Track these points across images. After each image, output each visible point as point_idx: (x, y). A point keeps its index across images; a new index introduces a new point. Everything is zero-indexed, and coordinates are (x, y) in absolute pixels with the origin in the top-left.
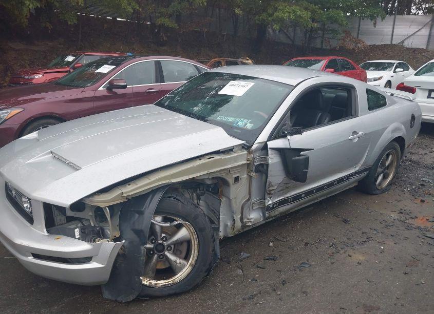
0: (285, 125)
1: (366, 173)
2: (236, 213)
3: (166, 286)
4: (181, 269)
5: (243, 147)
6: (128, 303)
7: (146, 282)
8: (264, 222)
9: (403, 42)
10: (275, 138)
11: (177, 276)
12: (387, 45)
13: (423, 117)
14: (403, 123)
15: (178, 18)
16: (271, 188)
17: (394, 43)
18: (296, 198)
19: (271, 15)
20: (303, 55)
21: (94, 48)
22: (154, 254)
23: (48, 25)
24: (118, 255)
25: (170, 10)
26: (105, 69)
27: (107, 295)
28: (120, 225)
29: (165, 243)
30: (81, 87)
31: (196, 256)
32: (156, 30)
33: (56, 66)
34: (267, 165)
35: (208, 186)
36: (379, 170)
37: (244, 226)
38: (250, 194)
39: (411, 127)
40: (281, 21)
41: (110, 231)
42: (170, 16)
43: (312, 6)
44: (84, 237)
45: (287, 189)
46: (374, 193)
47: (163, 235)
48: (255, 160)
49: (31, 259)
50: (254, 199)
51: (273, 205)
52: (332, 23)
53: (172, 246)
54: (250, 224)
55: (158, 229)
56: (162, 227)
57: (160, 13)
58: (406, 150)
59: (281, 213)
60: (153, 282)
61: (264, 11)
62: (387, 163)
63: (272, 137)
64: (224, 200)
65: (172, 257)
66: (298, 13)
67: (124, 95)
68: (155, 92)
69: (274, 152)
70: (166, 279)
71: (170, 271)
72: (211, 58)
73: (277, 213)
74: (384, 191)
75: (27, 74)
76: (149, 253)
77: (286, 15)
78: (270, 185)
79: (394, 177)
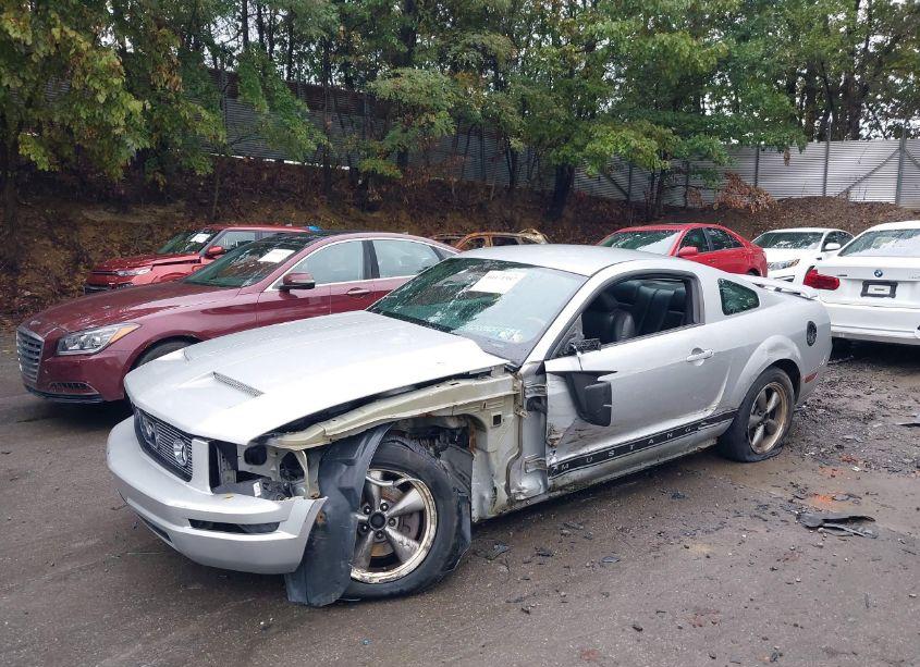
0: (574, 336)
1: (728, 422)
2: (497, 476)
3: (387, 582)
4: (410, 555)
5: (507, 370)
6: (329, 607)
7: (356, 574)
8: (546, 497)
9: (847, 192)
10: (558, 356)
11: (403, 566)
12: (815, 198)
13: (833, 329)
14: (795, 339)
15: (402, 159)
16: (553, 437)
17: (830, 193)
18: (601, 456)
19: (580, 148)
20: (647, 222)
21: (241, 218)
22: (367, 531)
23: (159, 177)
24: (315, 526)
25: (387, 145)
26: (275, 256)
27: (295, 595)
28: (319, 482)
29: (386, 514)
30: (236, 287)
31: (433, 534)
32: (360, 182)
33: (173, 252)
34: (546, 398)
35: (453, 431)
36: (754, 419)
37: (511, 501)
38: (520, 445)
39: (810, 345)
40: (598, 158)
41: (305, 487)
42: (387, 155)
43: (660, 129)
44: (268, 494)
45: (583, 440)
46: (748, 458)
47: (383, 501)
48: (527, 391)
49: (189, 530)
50: (528, 456)
51: (560, 466)
52: (701, 159)
53: (397, 519)
54: (522, 497)
55: (375, 490)
56: (381, 487)
57: (367, 150)
58: (803, 385)
59: (574, 483)
60: (368, 575)
61: (567, 140)
62: (770, 407)
63: (551, 355)
64: (477, 455)
65: (396, 536)
66: (633, 144)
67: (306, 301)
68: (363, 294)
69: (556, 377)
70: (387, 570)
71: (393, 560)
72: (466, 232)
73: (567, 481)
74: (766, 457)
75: (122, 268)
76: (362, 529)
77: (608, 148)
78: (553, 431)
79: (786, 433)
